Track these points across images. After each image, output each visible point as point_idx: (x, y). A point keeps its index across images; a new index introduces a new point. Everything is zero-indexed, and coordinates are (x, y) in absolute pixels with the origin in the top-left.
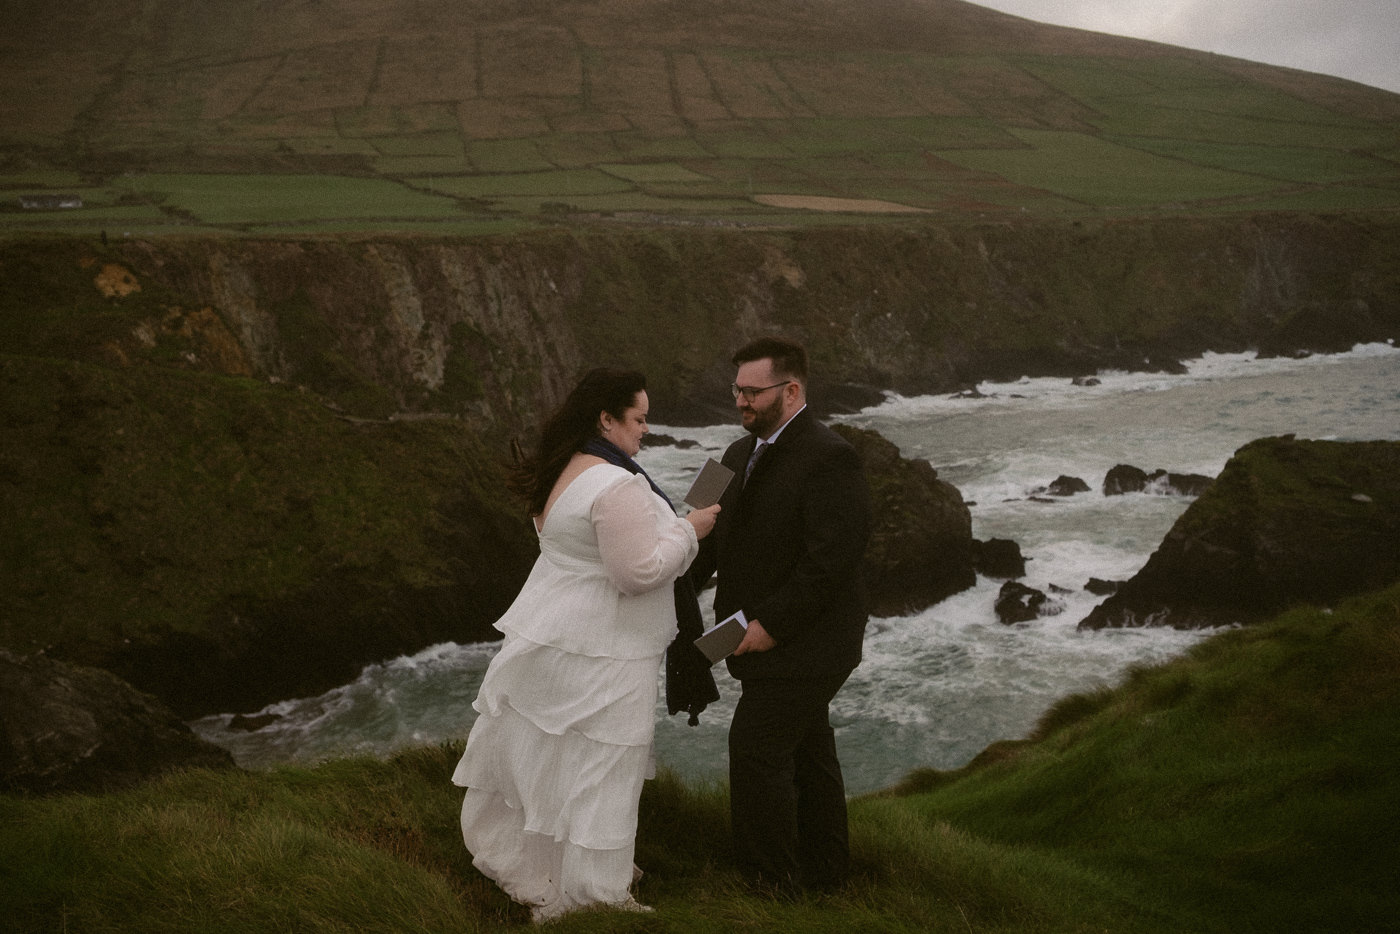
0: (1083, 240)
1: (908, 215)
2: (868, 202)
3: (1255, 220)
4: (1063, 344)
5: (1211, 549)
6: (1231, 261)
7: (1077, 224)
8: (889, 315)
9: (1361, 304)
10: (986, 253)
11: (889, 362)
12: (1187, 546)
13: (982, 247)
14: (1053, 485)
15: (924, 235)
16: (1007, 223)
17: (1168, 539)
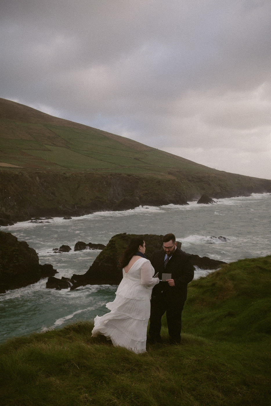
0: (66, 178)
1: (15, 168)
2: (3, 163)
3: (111, 175)
4: (61, 207)
5: (106, 264)
6: (105, 185)
7: (64, 173)
8: (10, 197)
9: (137, 198)
10: (39, 180)
11: (10, 212)
12: (100, 264)
13: (37, 178)
14: (61, 248)
15: (21, 174)
16: (45, 172)
17: (95, 262)
